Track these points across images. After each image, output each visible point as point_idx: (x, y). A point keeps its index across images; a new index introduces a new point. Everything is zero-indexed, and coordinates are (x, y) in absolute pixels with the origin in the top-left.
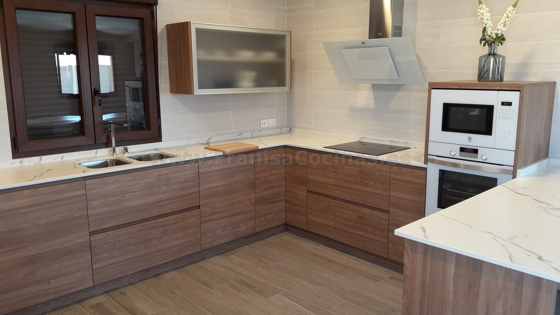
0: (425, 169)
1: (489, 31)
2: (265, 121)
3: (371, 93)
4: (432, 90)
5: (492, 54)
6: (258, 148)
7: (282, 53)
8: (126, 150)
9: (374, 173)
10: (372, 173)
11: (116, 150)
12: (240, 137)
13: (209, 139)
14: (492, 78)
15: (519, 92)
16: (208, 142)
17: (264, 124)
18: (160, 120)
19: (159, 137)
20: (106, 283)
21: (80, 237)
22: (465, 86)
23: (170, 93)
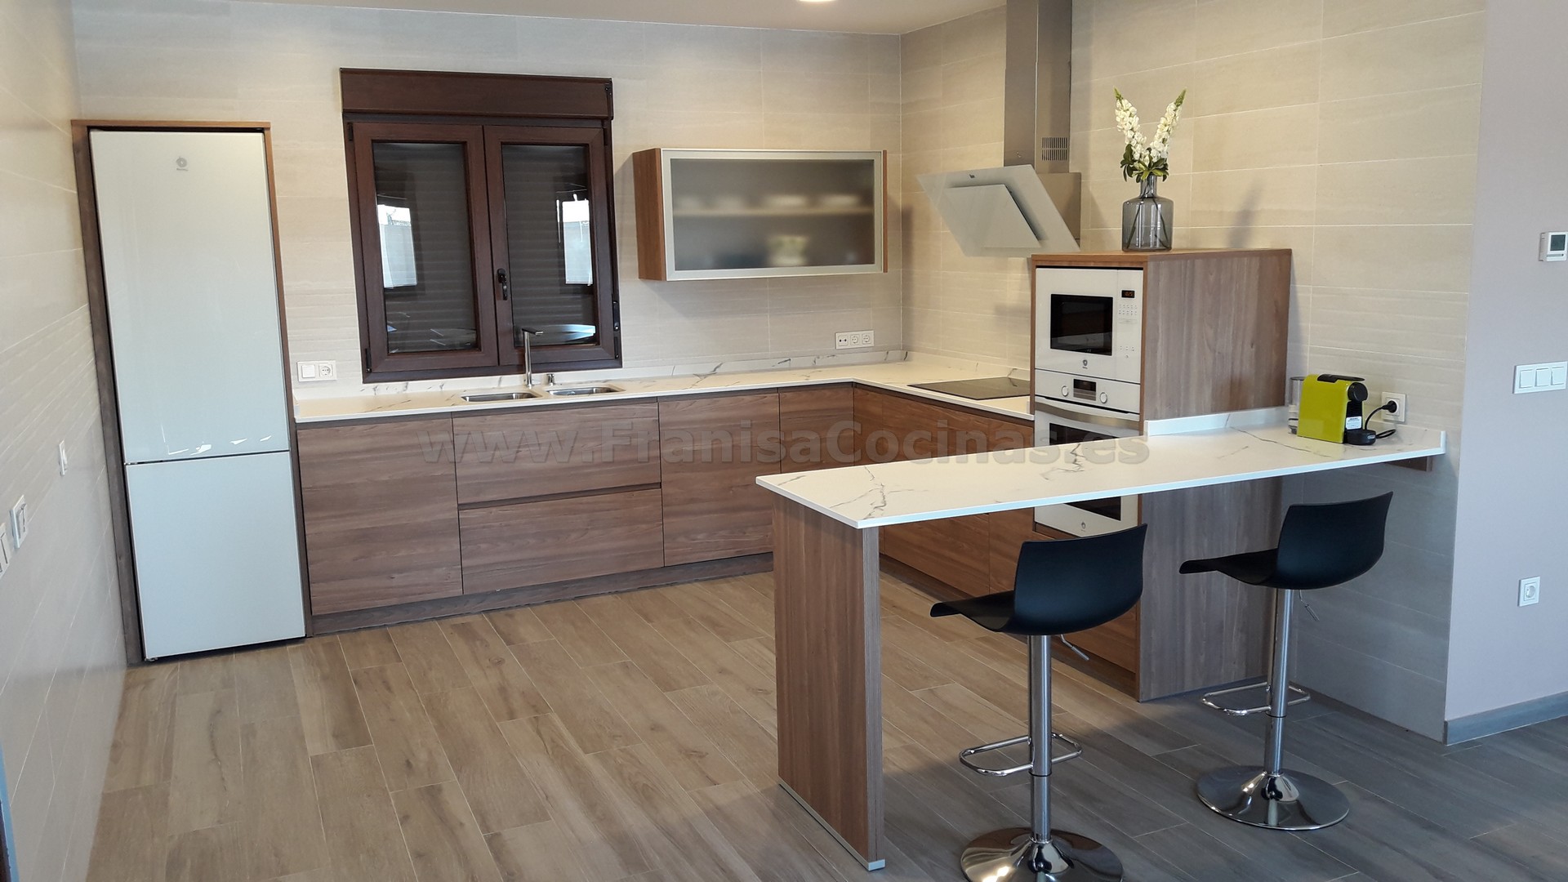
0: (1031, 424)
1: (1137, 152)
2: (849, 335)
4: (1037, 269)
5: (1147, 197)
7: (867, 197)
8: (550, 380)
11: (532, 378)
12: (787, 364)
13: (717, 367)
15: (1142, 271)
16: (714, 373)
17: (843, 339)
18: (619, 329)
19: (616, 359)
20: (486, 595)
21: (442, 511)
22: (1075, 261)
23: (639, 278)
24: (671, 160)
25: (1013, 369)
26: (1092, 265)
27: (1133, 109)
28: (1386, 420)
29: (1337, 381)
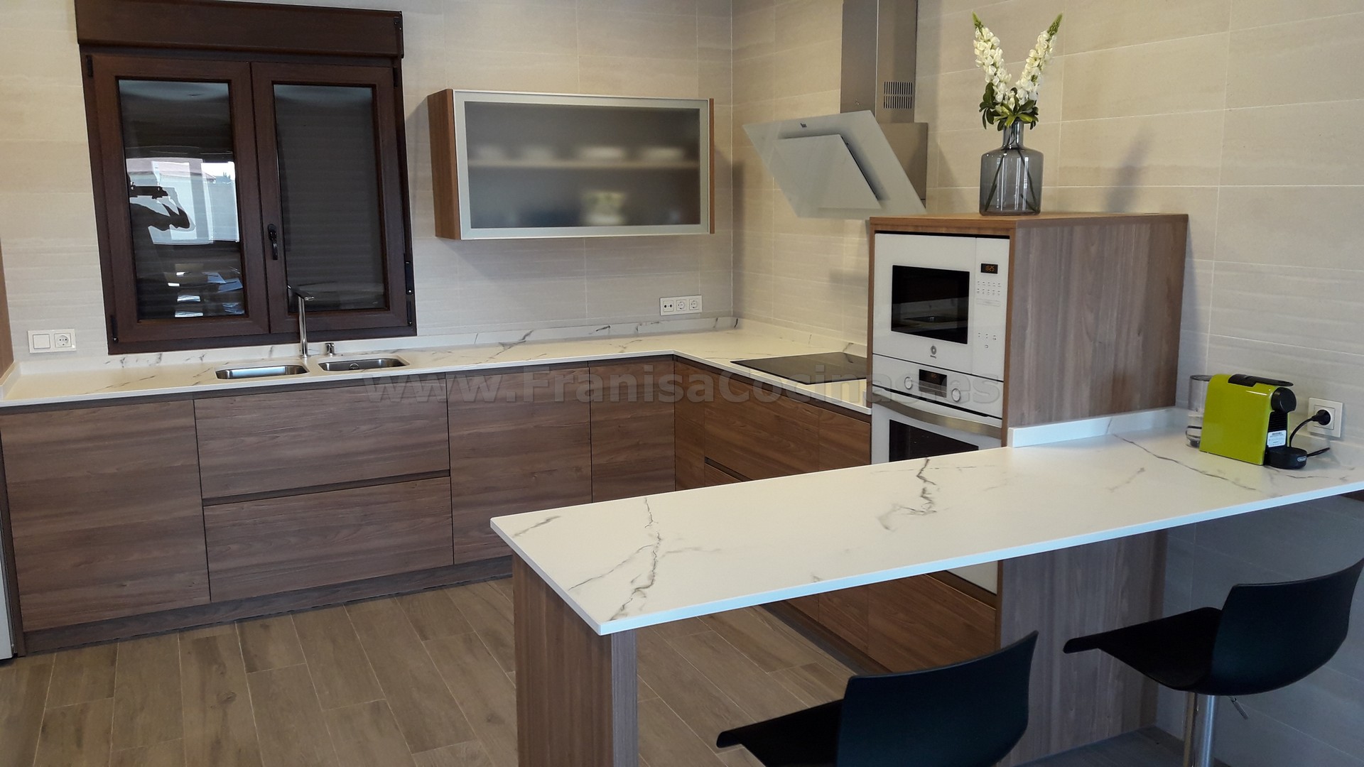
0: (868, 419)
1: (1000, 92)
2: (675, 300)
4: (877, 235)
5: (1012, 148)
7: (692, 150)
8: (330, 350)
9: (797, 425)
11: (308, 348)
12: (605, 332)
13: (527, 335)
15: (1007, 241)
16: (523, 341)
17: (668, 308)
18: (413, 292)
19: (409, 327)
20: (237, 604)
21: (185, 507)
22: (922, 226)
23: (436, 236)
24: (465, 102)
25: (850, 343)
26: (944, 231)
27: (995, 40)
28: (1312, 434)
29: (1257, 385)
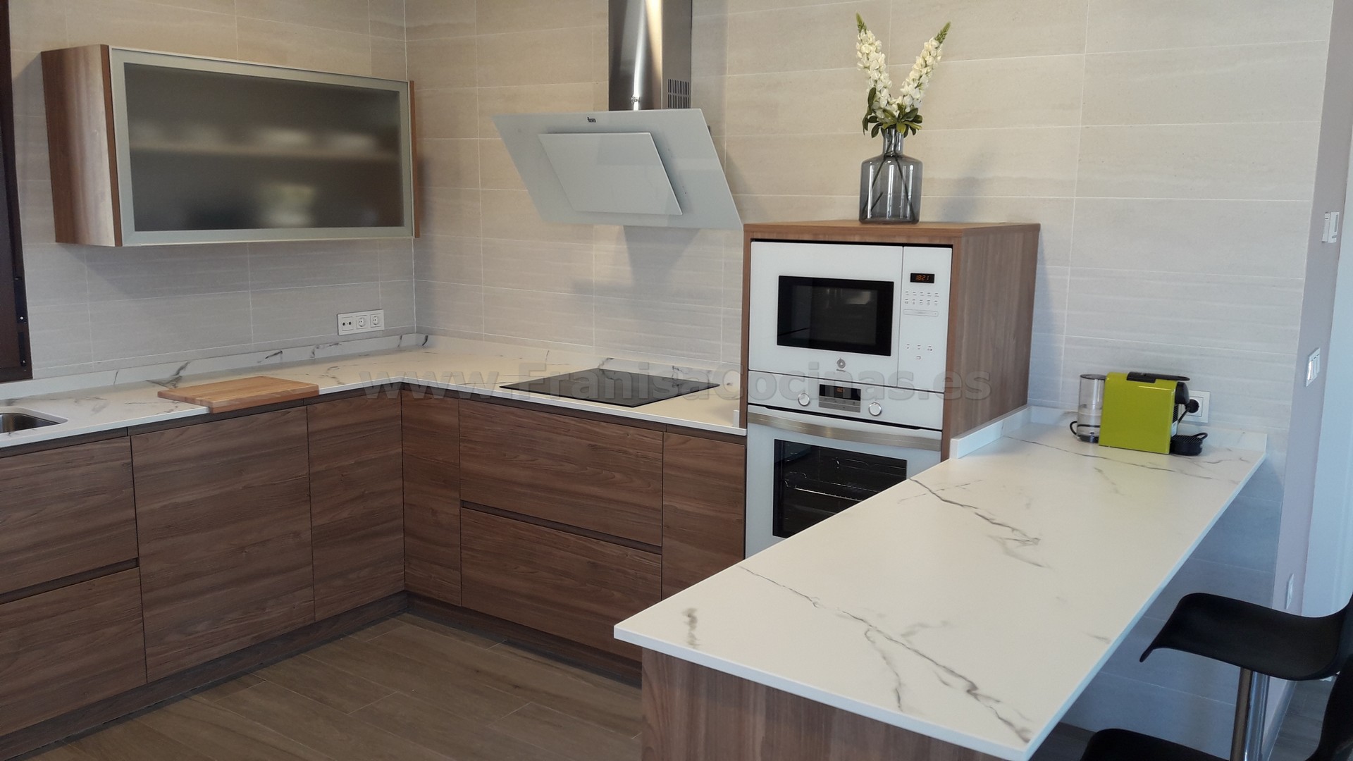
0: (742, 440)
1: (883, 98)
2: (353, 317)
3: (624, 246)
4: (753, 243)
5: (892, 156)
6: (318, 391)
7: (389, 139)
9: (625, 452)
10: (619, 451)
12: (276, 359)
13: (182, 368)
14: (893, 216)
15: (949, 249)
16: (177, 376)
17: (347, 326)
18: (26, 320)
19: (22, 366)
23: (57, 241)
24: (125, 64)
25: (608, 359)
27: (879, 43)
29: (1158, 381)
